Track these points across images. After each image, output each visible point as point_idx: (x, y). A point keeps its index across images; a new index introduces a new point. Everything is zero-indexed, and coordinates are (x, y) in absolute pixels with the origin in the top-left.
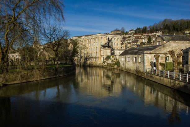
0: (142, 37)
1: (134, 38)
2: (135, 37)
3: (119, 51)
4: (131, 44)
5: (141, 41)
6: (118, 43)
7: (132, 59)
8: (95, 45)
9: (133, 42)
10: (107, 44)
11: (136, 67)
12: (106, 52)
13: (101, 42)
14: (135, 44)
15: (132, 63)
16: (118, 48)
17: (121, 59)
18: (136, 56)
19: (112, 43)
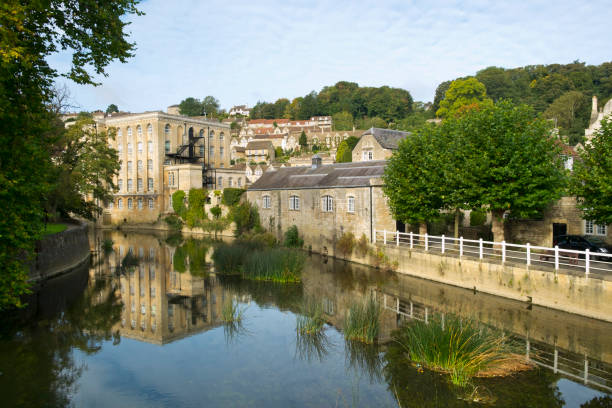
0: (275, 133)
1: (251, 133)
2: (253, 130)
3: (228, 176)
4: (247, 152)
5: (276, 143)
6: (221, 148)
7: (311, 202)
8: (144, 153)
9: (252, 146)
10: (187, 150)
11: (330, 228)
12: (186, 178)
13: (167, 142)
14: (260, 152)
15: (309, 215)
16: (222, 164)
17: (258, 201)
18: (332, 192)
19: (202, 147)
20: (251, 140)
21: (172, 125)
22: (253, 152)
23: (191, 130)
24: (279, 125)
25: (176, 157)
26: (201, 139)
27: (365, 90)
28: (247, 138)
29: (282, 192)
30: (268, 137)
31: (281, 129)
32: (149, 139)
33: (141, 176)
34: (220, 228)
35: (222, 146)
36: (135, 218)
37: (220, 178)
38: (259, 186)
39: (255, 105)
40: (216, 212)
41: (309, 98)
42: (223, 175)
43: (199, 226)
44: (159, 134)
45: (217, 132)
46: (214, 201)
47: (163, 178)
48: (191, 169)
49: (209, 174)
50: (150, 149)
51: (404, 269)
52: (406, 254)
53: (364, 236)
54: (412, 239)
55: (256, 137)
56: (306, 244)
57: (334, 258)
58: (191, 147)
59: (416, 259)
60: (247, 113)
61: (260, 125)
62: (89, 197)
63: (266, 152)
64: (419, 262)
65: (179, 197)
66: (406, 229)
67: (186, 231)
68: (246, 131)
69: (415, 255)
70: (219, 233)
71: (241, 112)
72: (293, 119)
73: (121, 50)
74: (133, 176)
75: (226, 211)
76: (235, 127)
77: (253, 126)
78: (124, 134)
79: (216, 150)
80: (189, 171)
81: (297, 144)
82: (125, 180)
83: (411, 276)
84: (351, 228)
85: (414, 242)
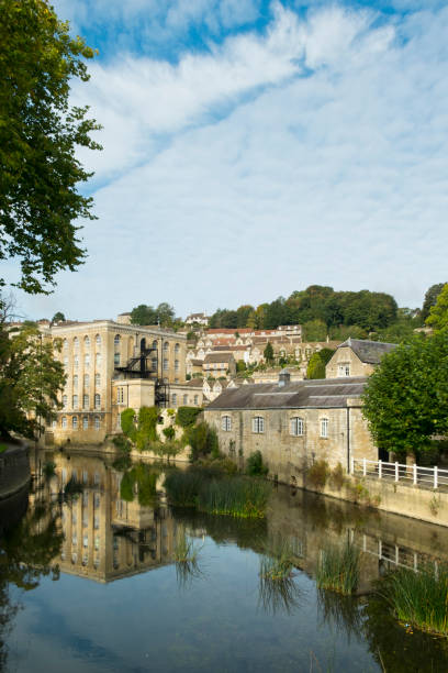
0: (237, 344)
1: (209, 344)
2: (211, 340)
3: (183, 393)
4: (205, 366)
5: (237, 355)
6: (176, 361)
7: (277, 423)
8: (92, 365)
9: (211, 359)
10: (138, 364)
11: (300, 455)
12: (137, 394)
13: (117, 355)
14: (219, 365)
15: (276, 439)
16: (176, 379)
17: (217, 422)
18: (301, 413)
19: (155, 359)
20: (209, 352)
21: (123, 335)
22: (212, 366)
23: (143, 341)
24: (242, 335)
25: (126, 372)
26: (155, 352)
27: (340, 295)
28: (205, 349)
29: (244, 412)
30: (228, 348)
31: (244, 339)
32: (97, 350)
33: (88, 391)
34: (172, 451)
35: (178, 360)
36: (79, 438)
37: (175, 395)
38: (218, 405)
39: (215, 312)
40: (169, 433)
41: (276, 304)
42: (178, 392)
43: (151, 449)
44: (109, 346)
45: (172, 343)
46: (167, 421)
47: (111, 394)
48: (142, 385)
49: (162, 391)
50: (98, 362)
51: (389, 506)
52: (390, 488)
53: (340, 465)
54: (397, 470)
55: (215, 349)
56: (271, 472)
57: (304, 490)
58: (143, 359)
59: (402, 494)
60: (206, 322)
61: (220, 336)
62: (31, 415)
63: (226, 365)
64: (406, 498)
65: (128, 415)
66: (390, 458)
67: (135, 454)
68: (204, 341)
69: (402, 489)
70: (171, 458)
71: (198, 320)
72: (257, 328)
73: (71, 256)
74: (79, 392)
75: (180, 433)
76: (192, 338)
77: (212, 336)
78: (71, 346)
79: (170, 364)
80: (139, 387)
81: (262, 356)
82: (70, 397)
83: (396, 514)
84: (324, 455)
85: (400, 474)
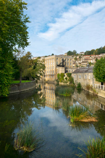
0: (90, 58)
3: (72, 70)
4: (82, 64)
6: (71, 63)
7: (83, 76)
8: (52, 65)
9: (83, 62)
11: (86, 83)
13: (57, 62)
14: (85, 64)
15: (83, 80)
16: (71, 67)
17: (74, 76)
18: (86, 74)
19: (66, 63)
20: (83, 60)
21: (58, 58)
22: (83, 64)
23: (63, 59)
24: (92, 56)
25: (59, 66)
26: (65, 61)
28: (82, 60)
29: (78, 74)
30: (88, 60)
31: (92, 57)
32: (53, 62)
33: (52, 70)
34: (66, 83)
36: (50, 80)
39: (86, 51)
40: (66, 79)
41: (100, 49)
42: (70, 70)
43: (62, 82)
44: (55, 61)
45: (70, 59)
46: (66, 76)
47: (56, 71)
48: (62, 68)
50: (53, 64)
51: (99, 95)
52: (99, 91)
53: (92, 85)
55: (85, 60)
56: (82, 87)
57: (87, 91)
58: (63, 63)
59: (101, 92)
60: (84, 54)
61: (86, 57)
62: (39, 75)
63: (86, 63)
64: (102, 93)
65: (59, 75)
67: (60, 83)
68: (83, 58)
69: (101, 91)
71: (82, 53)
72: (96, 55)
73: (27, 44)
74: (50, 70)
75: (68, 78)
76: (80, 57)
77: (85, 57)
79: (69, 64)
80: (61, 69)
81: (95, 61)
82: (48, 71)
83: (100, 96)
84: (90, 83)
85: (101, 87)
